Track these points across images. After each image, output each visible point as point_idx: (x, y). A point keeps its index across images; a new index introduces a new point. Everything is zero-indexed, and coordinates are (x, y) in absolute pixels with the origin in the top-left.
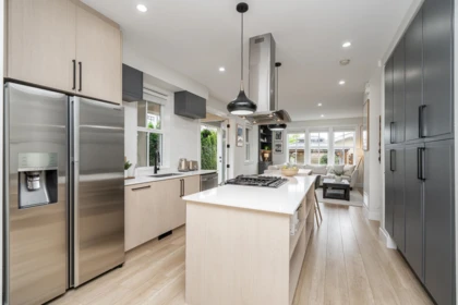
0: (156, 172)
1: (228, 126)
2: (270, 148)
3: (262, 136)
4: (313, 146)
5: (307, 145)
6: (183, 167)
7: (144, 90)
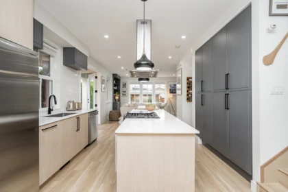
0: (49, 112)
1: (96, 77)
2: (119, 93)
3: (115, 85)
4: (144, 92)
5: (141, 92)
6: (71, 108)
7: (44, 44)
